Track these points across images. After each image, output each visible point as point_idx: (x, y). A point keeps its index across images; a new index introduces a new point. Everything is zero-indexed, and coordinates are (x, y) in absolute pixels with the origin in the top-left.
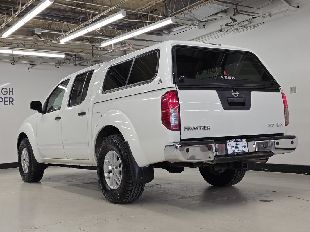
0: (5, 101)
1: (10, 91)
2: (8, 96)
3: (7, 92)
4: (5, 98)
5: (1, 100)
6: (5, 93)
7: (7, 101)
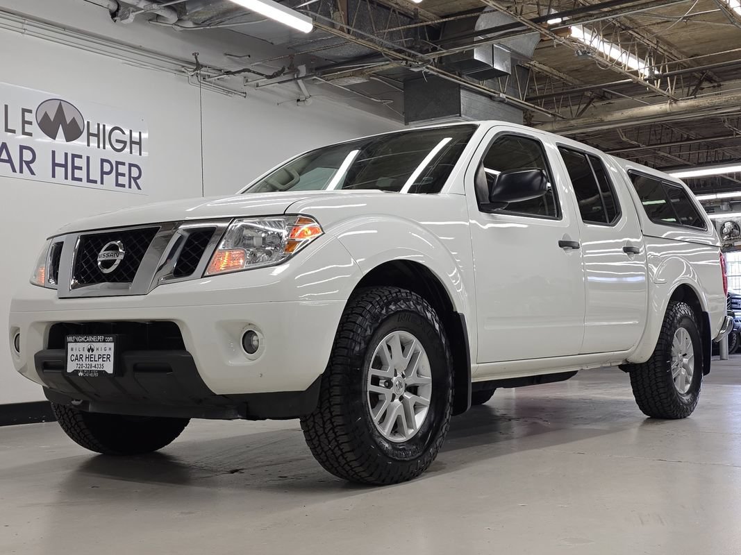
0: (118, 174)
1: (132, 142)
3: (125, 143)
4: (118, 163)
5: (107, 167)
6: (119, 146)
7: (123, 175)
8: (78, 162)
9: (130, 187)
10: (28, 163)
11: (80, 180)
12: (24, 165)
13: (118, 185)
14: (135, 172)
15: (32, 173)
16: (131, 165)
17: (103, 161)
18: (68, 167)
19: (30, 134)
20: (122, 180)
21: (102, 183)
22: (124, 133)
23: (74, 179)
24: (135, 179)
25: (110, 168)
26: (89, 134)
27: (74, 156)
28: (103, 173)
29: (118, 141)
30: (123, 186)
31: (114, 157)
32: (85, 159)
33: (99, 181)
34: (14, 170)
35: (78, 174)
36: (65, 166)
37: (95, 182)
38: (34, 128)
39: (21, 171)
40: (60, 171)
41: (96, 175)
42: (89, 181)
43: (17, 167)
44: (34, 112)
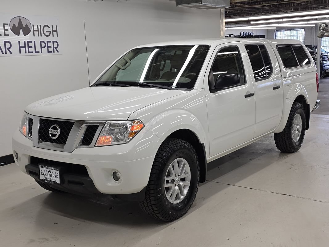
0: (48, 47)
1: (53, 31)
2: (51, 38)
3: (50, 32)
4: (48, 42)
5: (43, 45)
6: (48, 34)
7: (51, 47)
8: (30, 44)
9: (54, 52)
10: (8, 49)
11: (32, 52)
12: (7, 50)
13: (49, 52)
14: (56, 45)
15: (11, 53)
16: (53, 42)
17: (41, 42)
18: (26, 47)
19: (8, 35)
20: (50, 49)
21: (42, 52)
22: (49, 27)
23: (29, 52)
24: (56, 48)
25: (45, 45)
26: (34, 31)
27: (28, 42)
28: (42, 47)
29: (47, 32)
30: (51, 52)
31: (45, 39)
32: (33, 42)
33: (40, 52)
34: (3, 53)
35: (31, 50)
36: (25, 47)
37: (39, 52)
38: (10, 32)
39: (6, 53)
40: (23, 50)
41: (38, 49)
42: (36, 52)
43: (4, 52)
44: (9, 24)
